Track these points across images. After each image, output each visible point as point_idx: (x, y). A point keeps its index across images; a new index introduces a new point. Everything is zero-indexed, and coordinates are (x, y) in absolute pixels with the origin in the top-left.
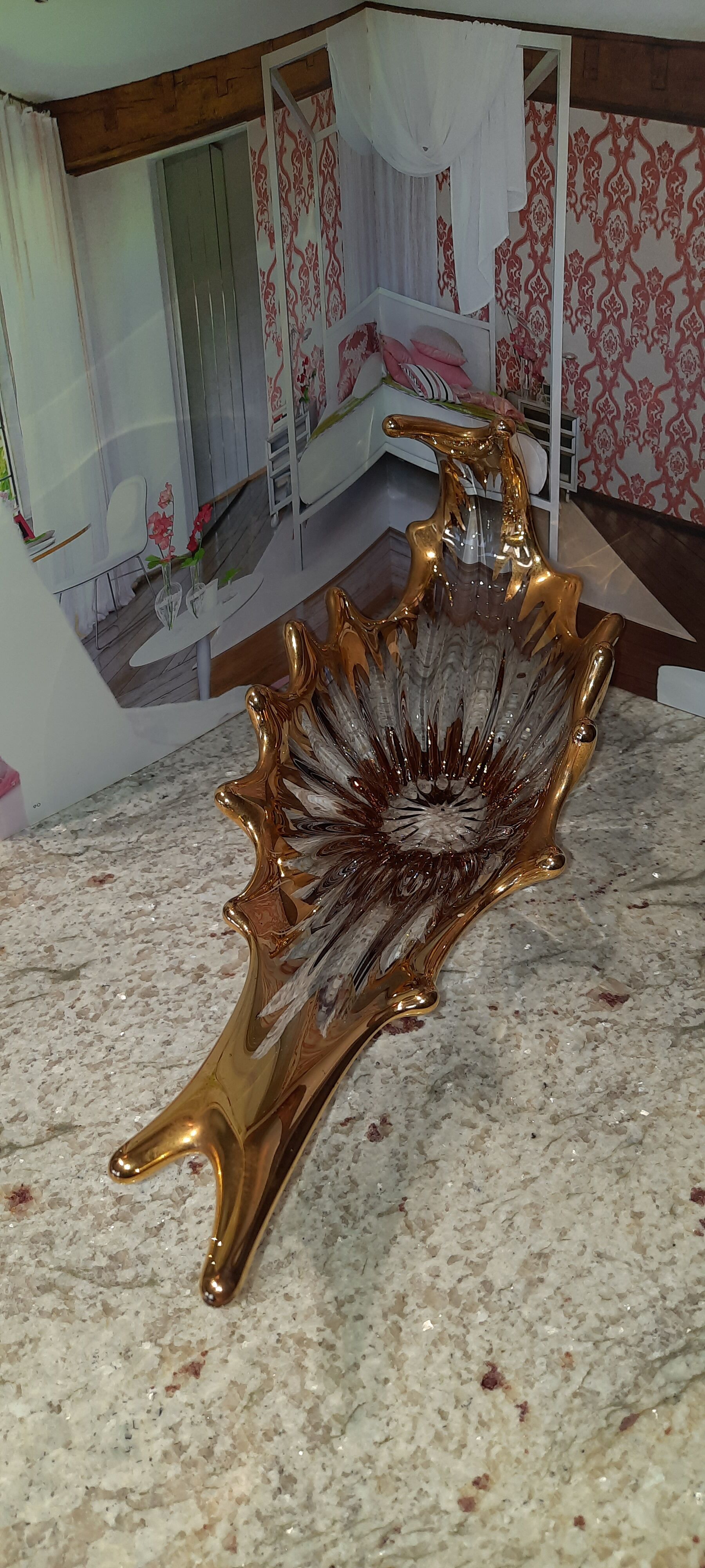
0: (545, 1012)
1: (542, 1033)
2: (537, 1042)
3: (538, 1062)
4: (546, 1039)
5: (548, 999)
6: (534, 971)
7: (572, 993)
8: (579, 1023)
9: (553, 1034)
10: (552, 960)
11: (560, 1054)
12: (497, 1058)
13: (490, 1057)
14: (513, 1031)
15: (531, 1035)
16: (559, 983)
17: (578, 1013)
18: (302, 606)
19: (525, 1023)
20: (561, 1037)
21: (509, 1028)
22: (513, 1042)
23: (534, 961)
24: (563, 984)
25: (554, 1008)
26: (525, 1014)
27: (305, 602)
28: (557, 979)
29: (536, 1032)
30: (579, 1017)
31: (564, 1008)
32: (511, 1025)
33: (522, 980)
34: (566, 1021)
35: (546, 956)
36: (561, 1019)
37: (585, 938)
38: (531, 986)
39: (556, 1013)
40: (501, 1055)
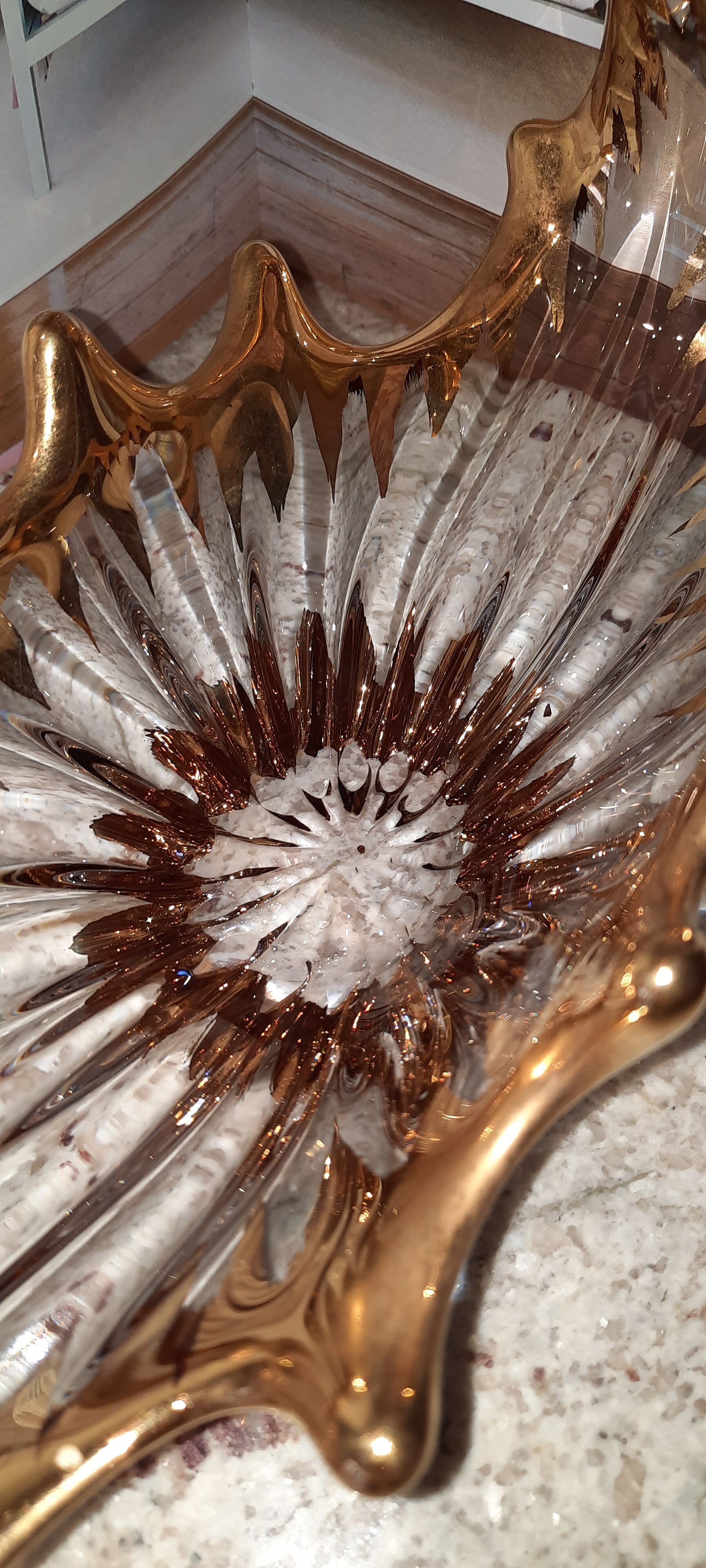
0: (607, 1373)
1: (603, 1446)
2: (593, 1474)
3: (598, 1546)
4: (615, 1465)
5: (614, 1329)
6: (574, 1235)
7: (668, 1306)
8: (690, 1411)
9: (633, 1445)
10: (618, 1201)
11: (650, 1515)
12: (497, 1534)
13: (477, 1529)
14: (532, 1440)
15: (578, 1454)
16: (635, 1274)
17: (687, 1376)
18: (60, 275)
19: (560, 1411)
20: (650, 1460)
21: (522, 1428)
22: (534, 1478)
23: (574, 1205)
24: (647, 1277)
25: (628, 1357)
26: (559, 1380)
27: (69, 265)
28: (629, 1262)
29: (588, 1440)
30: (688, 1389)
31: (651, 1358)
32: (527, 1418)
33: (549, 1266)
34: (659, 1406)
35: (601, 1190)
36: (646, 1396)
37: (686, 1132)
38: (571, 1287)
39: (633, 1376)
40: (505, 1526)
